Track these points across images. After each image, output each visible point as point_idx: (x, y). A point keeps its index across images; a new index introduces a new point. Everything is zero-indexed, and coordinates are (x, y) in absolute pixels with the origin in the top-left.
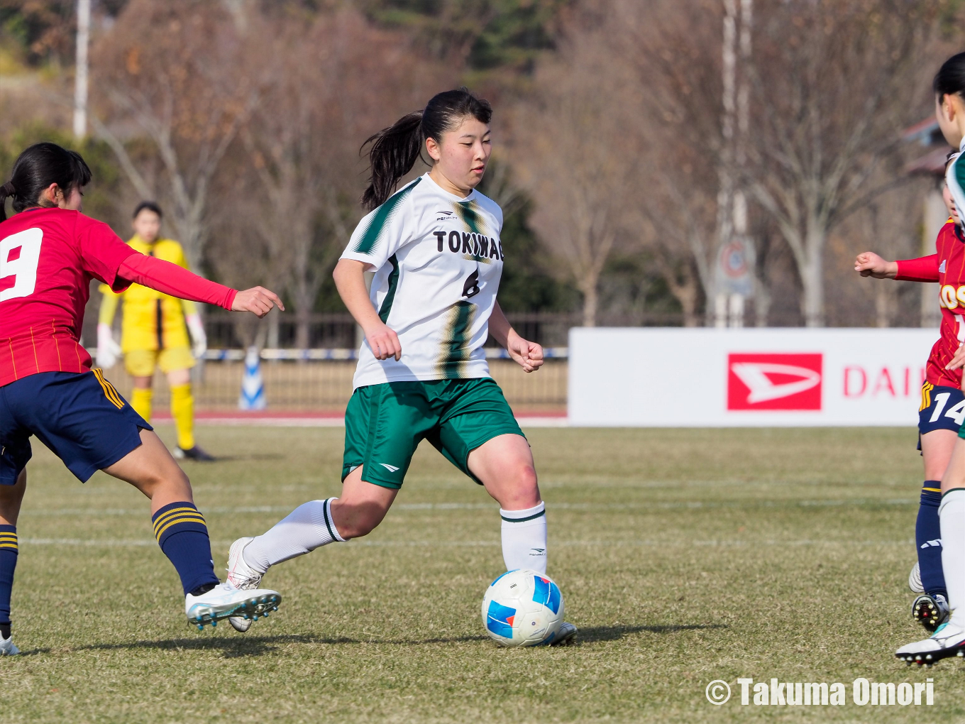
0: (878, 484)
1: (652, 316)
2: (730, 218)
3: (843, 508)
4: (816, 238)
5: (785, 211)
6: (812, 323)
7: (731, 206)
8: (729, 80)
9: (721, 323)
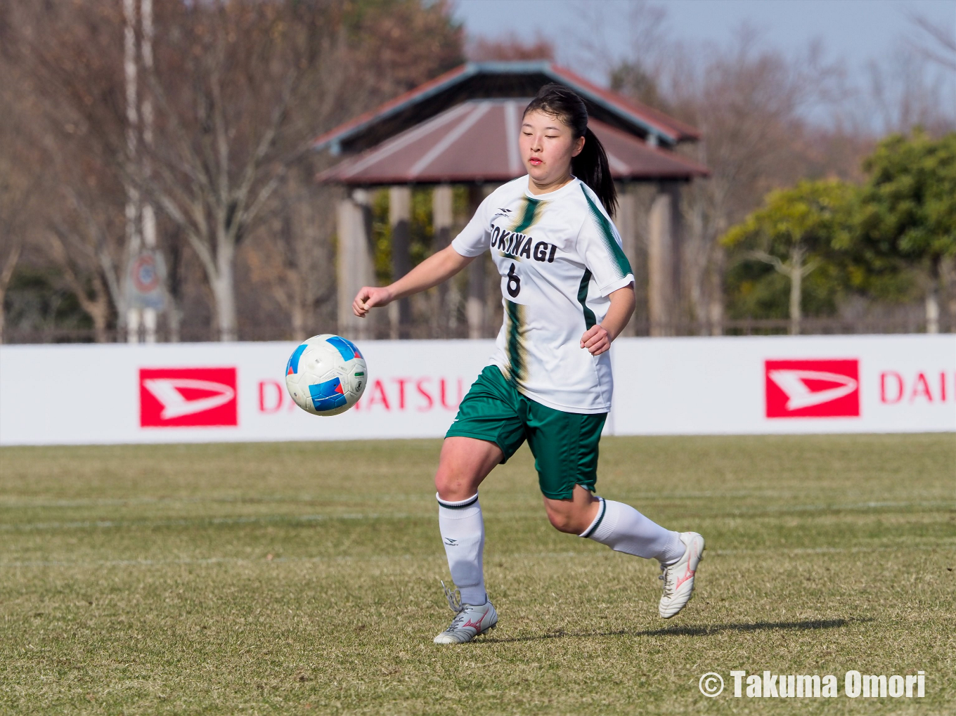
0: (295, 501)
1: (64, 332)
2: (140, 232)
3: (256, 525)
4: (226, 251)
5: (194, 225)
6: (225, 337)
7: (139, 219)
8: (131, 91)
9: (133, 338)
